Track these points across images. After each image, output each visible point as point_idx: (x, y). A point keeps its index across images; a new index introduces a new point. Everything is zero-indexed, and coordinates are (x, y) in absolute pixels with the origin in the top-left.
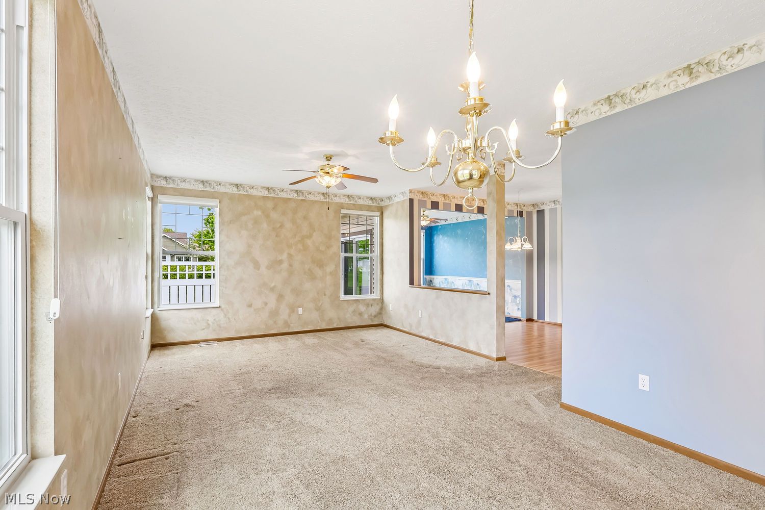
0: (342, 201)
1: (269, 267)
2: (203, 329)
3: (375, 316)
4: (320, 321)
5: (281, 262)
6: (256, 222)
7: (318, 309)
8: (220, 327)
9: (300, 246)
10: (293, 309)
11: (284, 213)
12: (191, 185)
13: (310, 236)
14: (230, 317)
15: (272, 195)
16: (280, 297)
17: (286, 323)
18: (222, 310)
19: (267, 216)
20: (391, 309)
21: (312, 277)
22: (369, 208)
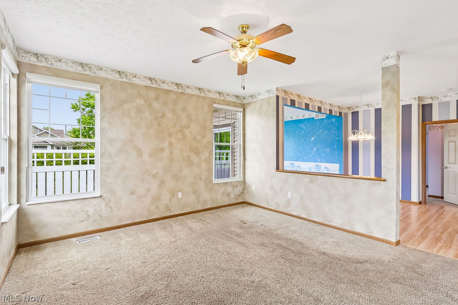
0: (214, 97)
1: (151, 155)
2: (83, 221)
3: (239, 196)
4: (196, 203)
5: (162, 150)
6: (139, 111)
7: (195, 192)
8: (102, 217)
9: (179, 135)
10: (173, 194)
11: (165, 104)
12: (68, 66)
13: (188, 127)
14: (112, 206)
15: (154, 86)
16: (162, 183)
17: (167, 208)
18: (104, 199)
19: (150, 106)
21: (190, 164)
22: (235, 105)
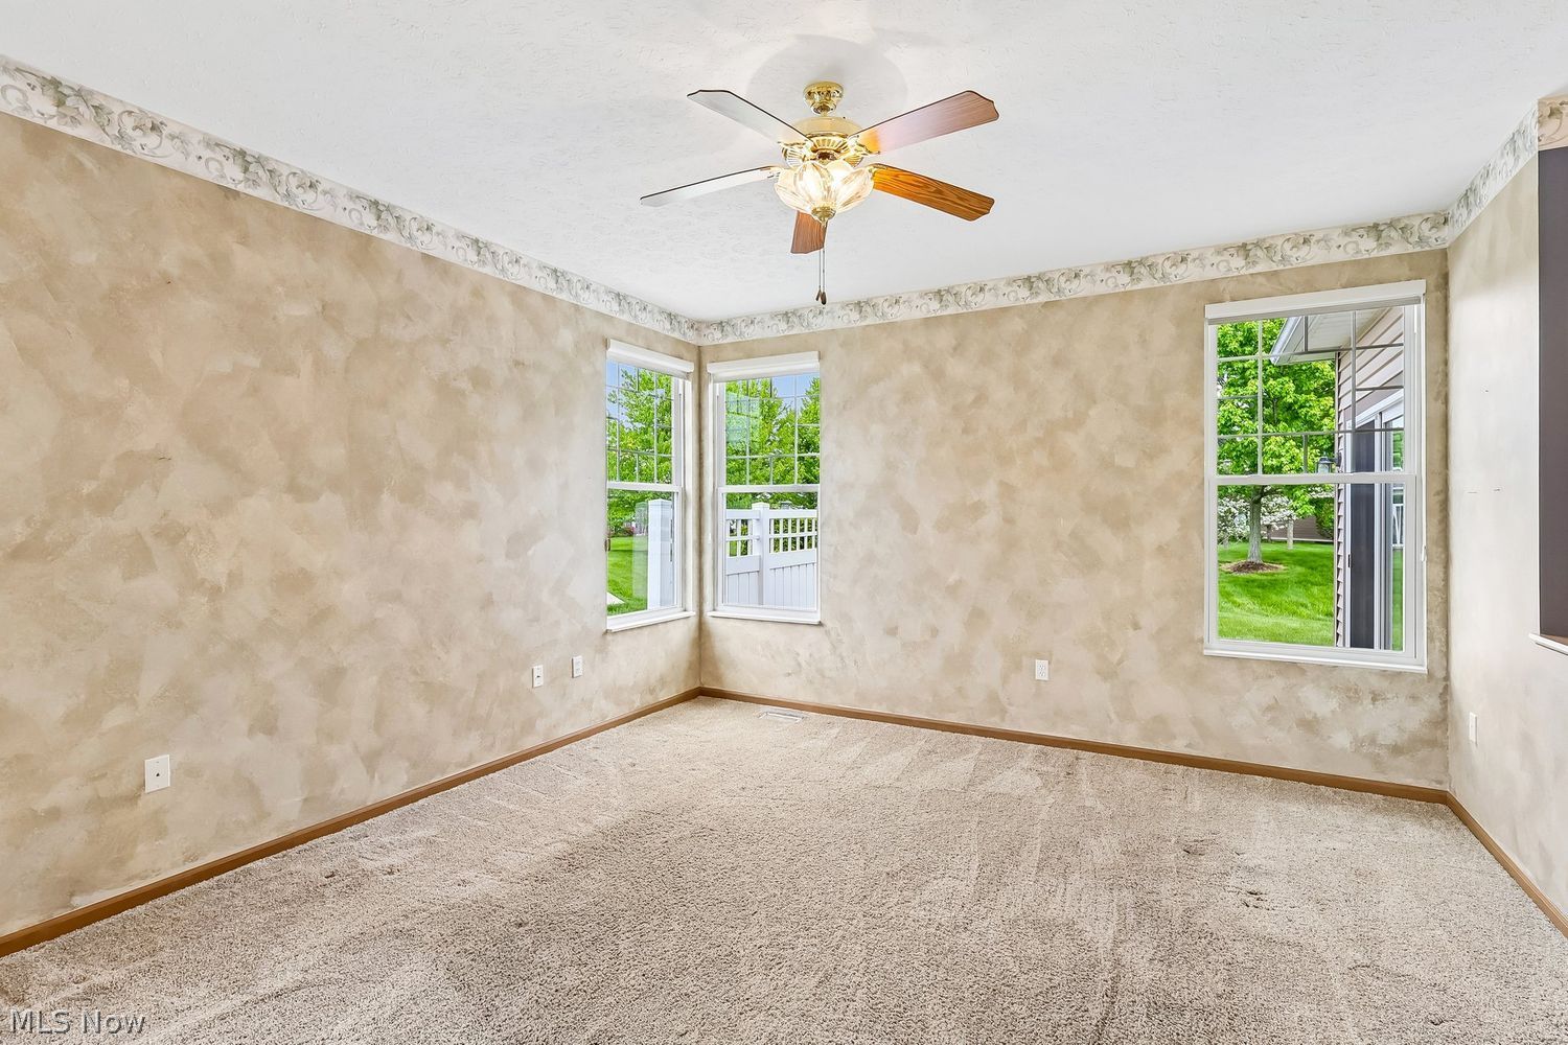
0: (1211, 273)
1: (943, 525)
3: (1396, 750)
4: (1113, 716)
5: (977, 509)
6: (908, 397)
7: (1108, 673)
8: (823, 677)
9: (1040, 457)
10: (1016, 661)
11: (987, 358)
12: (764, 328)
13: (1076, 422)
14: (844, 654)
15: (952, 310)
16: (977, 618)
18: (827, 633)
19: (937, 375)
20: (1472, 737)
21: (1087, 562)
22: (1361, 273)
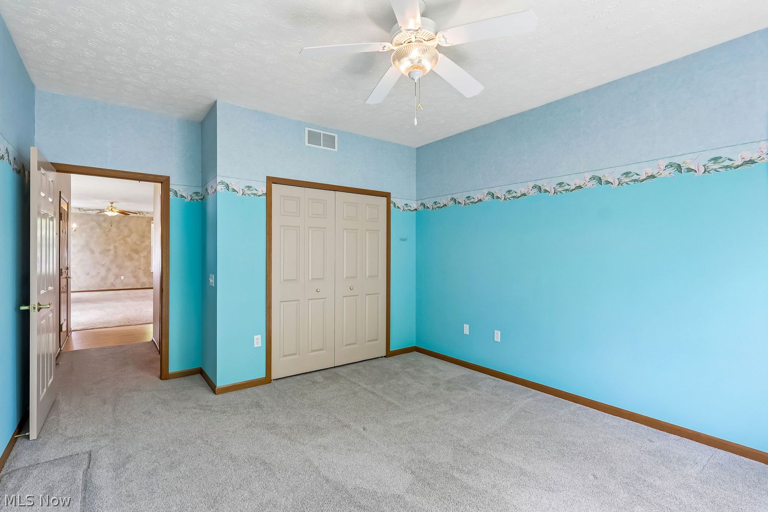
1: (100, 253)
5: (109, 250)
6: (92, 228)
7: (135, 277)
9: (122, 242)
10: (117, 276)
13: (129, 236)
16: (109, 270)
17: (112, 284)
19: (100, 225)
21: (131, 258)
